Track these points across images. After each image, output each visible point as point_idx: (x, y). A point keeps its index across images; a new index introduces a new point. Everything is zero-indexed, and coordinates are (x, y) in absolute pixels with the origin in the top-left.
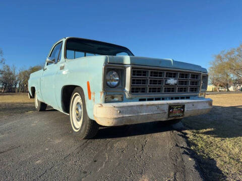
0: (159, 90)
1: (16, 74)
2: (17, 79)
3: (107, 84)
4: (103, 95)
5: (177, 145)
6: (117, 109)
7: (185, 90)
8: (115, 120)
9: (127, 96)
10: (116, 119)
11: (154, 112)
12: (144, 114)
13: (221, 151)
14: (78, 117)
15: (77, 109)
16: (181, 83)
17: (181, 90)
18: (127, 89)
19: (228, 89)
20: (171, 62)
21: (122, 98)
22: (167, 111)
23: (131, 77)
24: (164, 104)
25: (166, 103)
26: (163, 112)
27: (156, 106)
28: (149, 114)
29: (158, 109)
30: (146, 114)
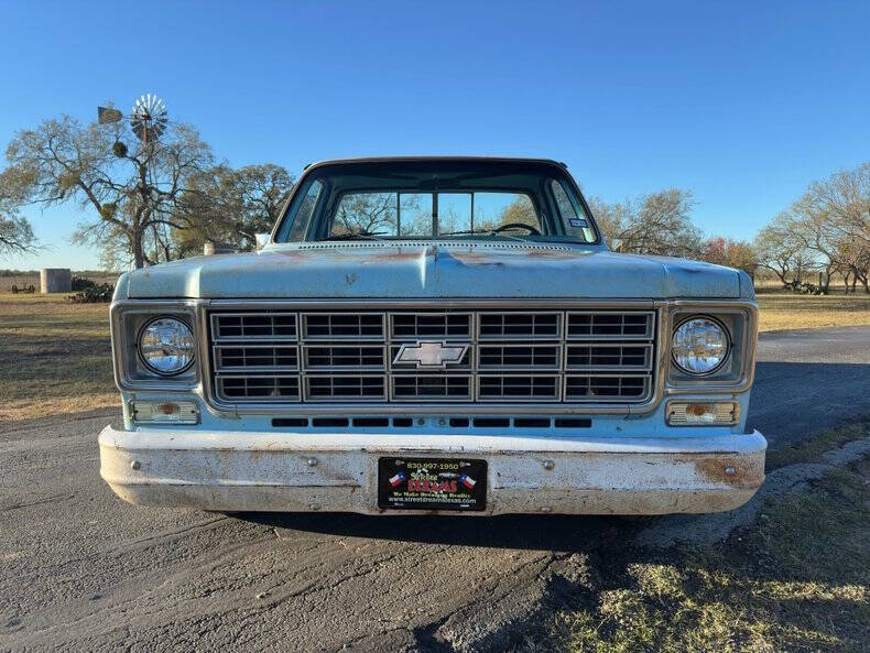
21: (196, 413)
24: (344, 452)
25: (360, 448)
26: (343, 482)
27: (303, 457)
28: (260, 483)
29: (315, 469)
30: (249, 483)
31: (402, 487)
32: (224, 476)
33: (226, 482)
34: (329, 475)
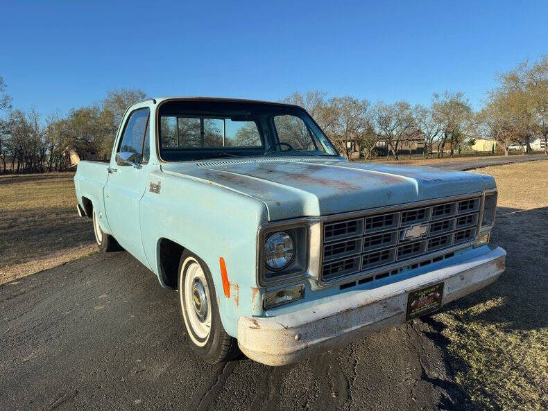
0: (386, 256)
1: (41, 129)
2: (43, 140)
3: (267, 267)
4: (258, 294)
5: (424, 377)
6: (292, 332)
7: (444, 241)
8: (288, 357)
9: (314, 287)
10: (290, 354)
11: (377, 319)
12: (355, 328)
13: (522, 381)
14: (201, 313)
15: (196, 294)
16: (436, 227)
17: (435, 243)
18: (313, 271)
19: (529, 146)
20: (413, 186)
21: (302, 293)
22: (404, 309)
23: (323, 244)
24: (399, 295)
25: (403, 291)
26: (397, 312)
27: (381, 304)
28: (363, 325)
29: (386, 309)
30: (358, 327)
31: (416, 306)
32: (346, 327)
33: (347, 331)
34: (391, 311)
